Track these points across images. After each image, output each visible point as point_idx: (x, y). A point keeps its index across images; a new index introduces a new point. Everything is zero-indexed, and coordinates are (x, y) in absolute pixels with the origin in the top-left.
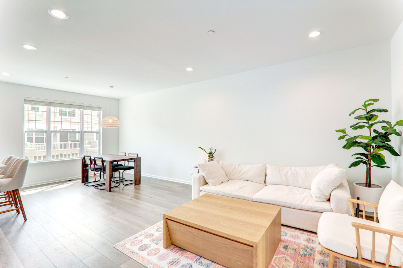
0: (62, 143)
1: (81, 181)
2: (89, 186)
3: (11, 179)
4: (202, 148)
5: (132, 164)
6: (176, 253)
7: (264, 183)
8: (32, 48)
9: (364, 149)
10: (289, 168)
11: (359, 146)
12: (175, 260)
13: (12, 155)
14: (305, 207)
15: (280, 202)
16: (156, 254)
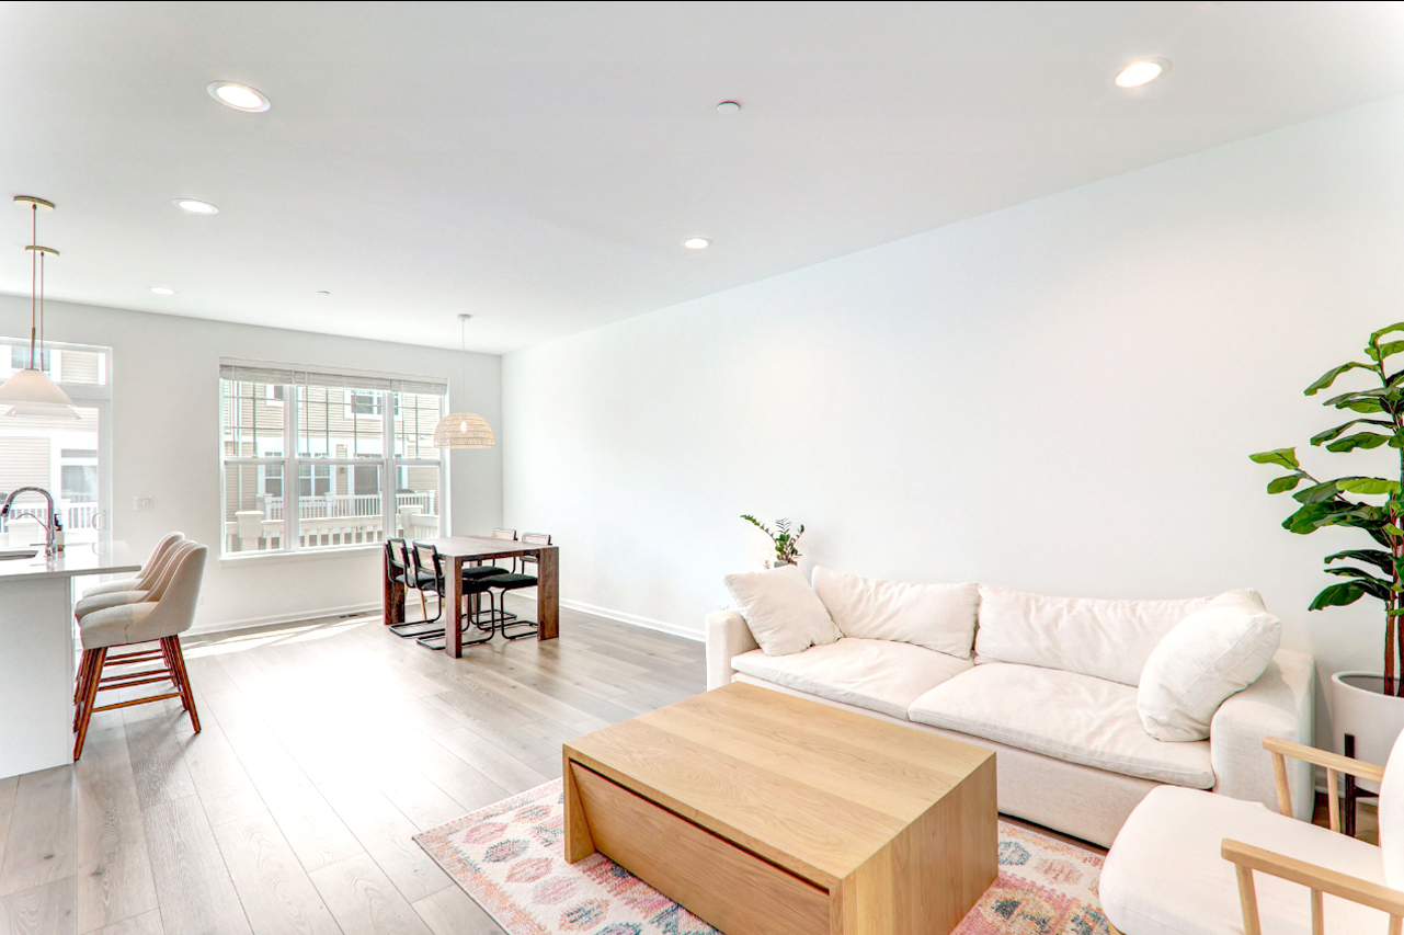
0: (362, 497)
1: (382, 617)
2: (403, 636)
3: (156, 603)
4: (754, 521)
5: (532, 570)
6: (600, 883)
7: (967, 653)
8: (205, 209)
9: (1372, 533)
10: (1066, 600)
11: (1343, 522)
12: (589, 907)
13: (179, 533)
14: (1104, 759)
15: (1009, 730)
16: (534, 878)
